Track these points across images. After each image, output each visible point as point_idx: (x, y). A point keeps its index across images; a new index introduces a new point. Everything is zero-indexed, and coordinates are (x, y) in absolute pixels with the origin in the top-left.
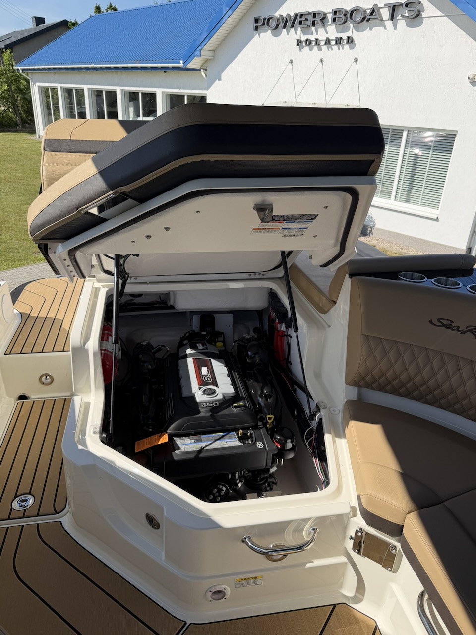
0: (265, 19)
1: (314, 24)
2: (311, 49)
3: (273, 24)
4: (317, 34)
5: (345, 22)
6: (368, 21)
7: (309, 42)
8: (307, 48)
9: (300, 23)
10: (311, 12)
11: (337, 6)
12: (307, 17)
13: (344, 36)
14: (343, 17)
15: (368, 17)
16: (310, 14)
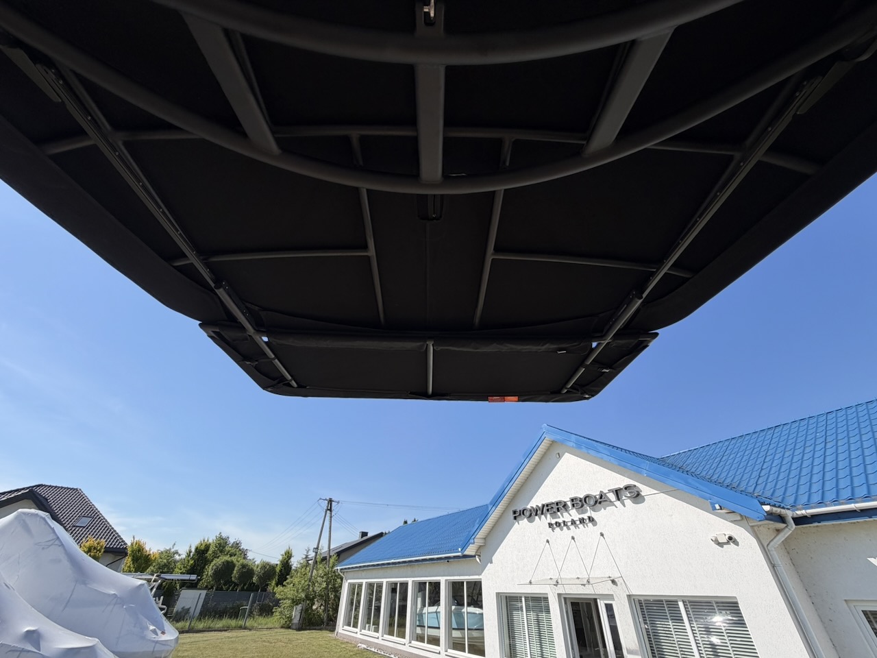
0: (520, 511)
1: (558, 510)
2: (562, 530)
3: (527, 514)
4: (563, 517)
5: (582, 506)
6: (600, 503)
7: (558, 524)
8: (558, 529)
9: (548, 510)
10: (553, 501)
11: (573, 496)
12: (552, 506)
13: (585, 516)
14: (580, 503)
15: (599, 500)
16: (553, 503)
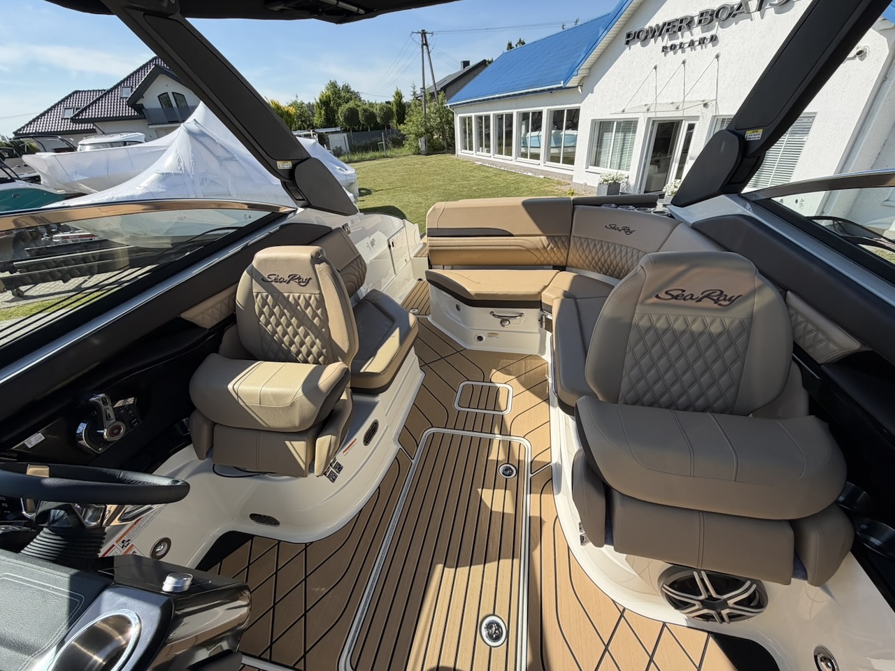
2: (675, 53)
4: (682, 37)
7: (673, 47)
8: (671, 53)
11: (705, 8)
